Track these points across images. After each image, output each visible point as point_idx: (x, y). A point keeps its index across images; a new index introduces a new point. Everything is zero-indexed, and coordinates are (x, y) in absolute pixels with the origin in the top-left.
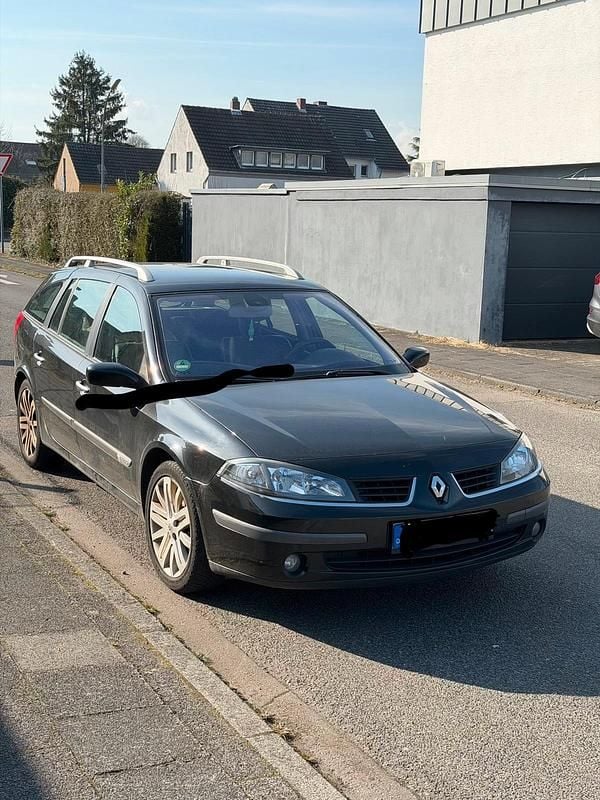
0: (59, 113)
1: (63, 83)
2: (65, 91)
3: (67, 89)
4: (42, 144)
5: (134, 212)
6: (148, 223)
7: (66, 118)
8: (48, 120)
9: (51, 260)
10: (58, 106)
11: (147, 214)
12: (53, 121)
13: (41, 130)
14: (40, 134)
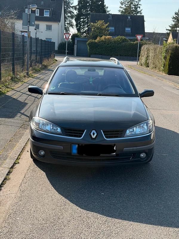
0: (173, 23)
1: (176, 14)
2: (176, 16)
3: (177, 16)
4: (167, 33)
5: (167, 51)
6: (170, 55)
7: (175, 25)
8: (170, 25)
9: (147, 67)
10: (174, 21)
11: (170, 51)
12: (171, 26)
13: (167, 29)
14: (167, 30)
